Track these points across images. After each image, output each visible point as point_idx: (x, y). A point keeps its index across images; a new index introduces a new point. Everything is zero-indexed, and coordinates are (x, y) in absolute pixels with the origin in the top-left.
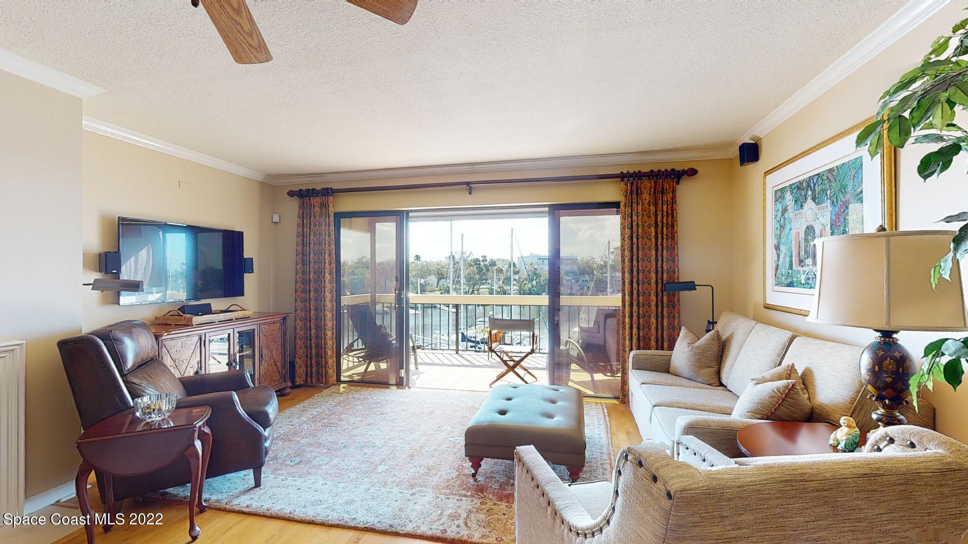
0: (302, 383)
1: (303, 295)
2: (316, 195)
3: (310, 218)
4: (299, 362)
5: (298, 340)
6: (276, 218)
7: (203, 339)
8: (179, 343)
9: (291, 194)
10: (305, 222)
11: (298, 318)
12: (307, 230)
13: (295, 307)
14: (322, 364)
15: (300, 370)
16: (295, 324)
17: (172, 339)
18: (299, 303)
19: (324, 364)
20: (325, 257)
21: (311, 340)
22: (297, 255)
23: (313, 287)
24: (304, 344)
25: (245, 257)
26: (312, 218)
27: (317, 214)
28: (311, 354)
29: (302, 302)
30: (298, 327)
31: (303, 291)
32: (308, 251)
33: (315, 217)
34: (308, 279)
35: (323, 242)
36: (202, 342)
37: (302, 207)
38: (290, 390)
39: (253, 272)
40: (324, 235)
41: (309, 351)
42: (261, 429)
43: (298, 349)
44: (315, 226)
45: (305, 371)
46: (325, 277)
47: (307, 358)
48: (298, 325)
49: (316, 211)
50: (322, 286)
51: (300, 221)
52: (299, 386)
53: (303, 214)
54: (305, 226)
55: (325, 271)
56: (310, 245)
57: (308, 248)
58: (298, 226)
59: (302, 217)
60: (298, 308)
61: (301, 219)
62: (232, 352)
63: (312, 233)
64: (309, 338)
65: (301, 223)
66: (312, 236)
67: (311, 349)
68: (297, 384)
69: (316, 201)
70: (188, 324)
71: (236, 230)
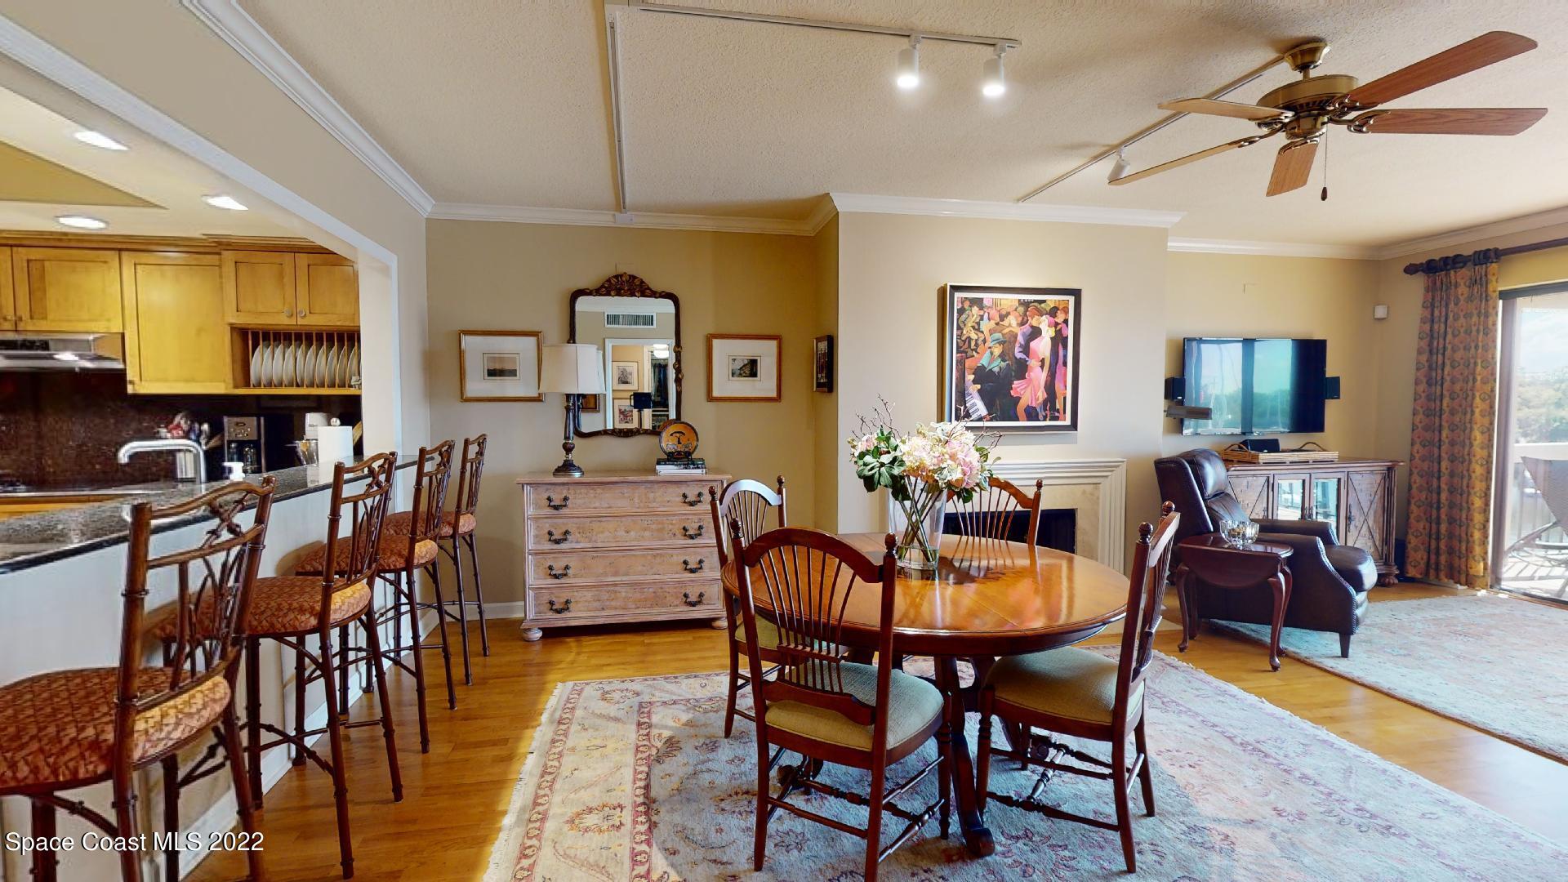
0: (1419, 576)
1: (1428, 435)
2: (1461, 265)
3: (1447, 305)
4: (1413, 541)
5: (1413, 507)
6: (1380, 312)
7: (1271, 481)
8: (1244, 482)
9: (1411, 270)
10: (1436, 313)
11: (1415, 471)
12: (1439, 327)
13: (1411, 454)
14: (1460, 552)
15: (1416, 557)
16: (1410, 479)
17: (1237, 476)
18: (1417, 447)
19: (1464, 552)
20: (1474, 370)
21: (1439, 508)
22: (1418, 369)
23: (1447, 422)
24: (1425, 514)
25: (1327, 376)
26: (1452, 305)
27: (1462, 298)
28: (1438, 531)
29: (1424, 446)
30: (1414, 486)
31: (1427, 428)
32: (1440, 362)
33: (1456, 304)
34: (1437, 409)
35: (1473, 345)
36: (1270, 486)
37: (1430, 289)
38: (1396, 581)
39: (1338, 398)
40: (1474, 333)
41: (1434, 526)
42: (1352, 590)
43: (1412, 520)
44: (1456, 319)
45: (1425, 557)
46: (1474, 405)
47: (1430, 537)
48: (1415, 482)
49: (1460, 292)
50: (1467, 421)
51: (1427, 314)
52: (1412, 580)
53: (1433, 299)
54: (1436, 320)
55: (1473, 394)
56: (1444, 351)
57: (1440, 356)
58: (1423, 321)
59: (1430, 306)
60: (1417, 456)
61: (1429, 309)
62: (1307, 505)
63: (1449, 330)
64: (1435, 506)
65: (1429, 316)
66: (1449, 337)
67: (1438, 523)
68: (1409, 575)
69: (1462, 276)
70: (1253, 462)
71: (1316, 338)
